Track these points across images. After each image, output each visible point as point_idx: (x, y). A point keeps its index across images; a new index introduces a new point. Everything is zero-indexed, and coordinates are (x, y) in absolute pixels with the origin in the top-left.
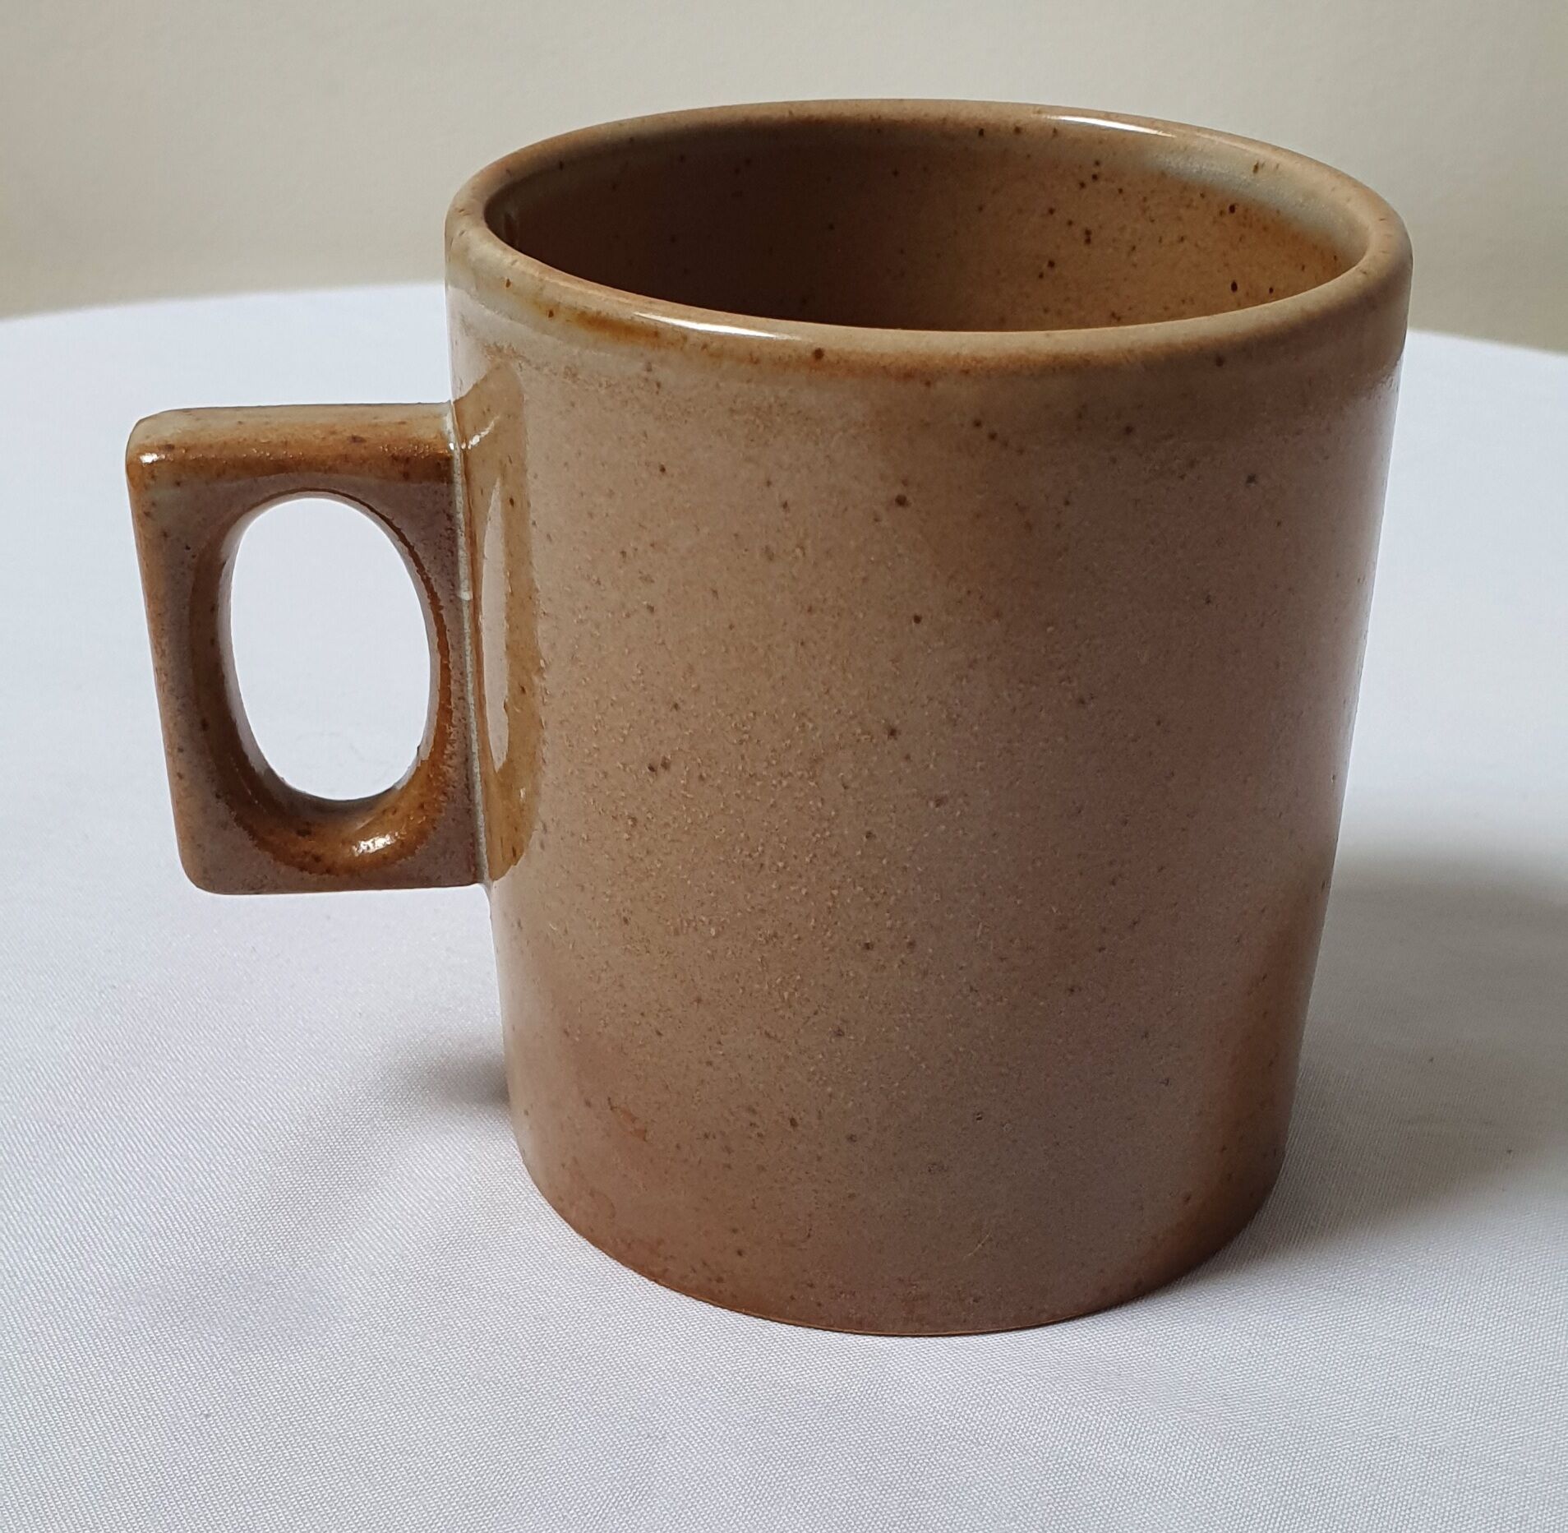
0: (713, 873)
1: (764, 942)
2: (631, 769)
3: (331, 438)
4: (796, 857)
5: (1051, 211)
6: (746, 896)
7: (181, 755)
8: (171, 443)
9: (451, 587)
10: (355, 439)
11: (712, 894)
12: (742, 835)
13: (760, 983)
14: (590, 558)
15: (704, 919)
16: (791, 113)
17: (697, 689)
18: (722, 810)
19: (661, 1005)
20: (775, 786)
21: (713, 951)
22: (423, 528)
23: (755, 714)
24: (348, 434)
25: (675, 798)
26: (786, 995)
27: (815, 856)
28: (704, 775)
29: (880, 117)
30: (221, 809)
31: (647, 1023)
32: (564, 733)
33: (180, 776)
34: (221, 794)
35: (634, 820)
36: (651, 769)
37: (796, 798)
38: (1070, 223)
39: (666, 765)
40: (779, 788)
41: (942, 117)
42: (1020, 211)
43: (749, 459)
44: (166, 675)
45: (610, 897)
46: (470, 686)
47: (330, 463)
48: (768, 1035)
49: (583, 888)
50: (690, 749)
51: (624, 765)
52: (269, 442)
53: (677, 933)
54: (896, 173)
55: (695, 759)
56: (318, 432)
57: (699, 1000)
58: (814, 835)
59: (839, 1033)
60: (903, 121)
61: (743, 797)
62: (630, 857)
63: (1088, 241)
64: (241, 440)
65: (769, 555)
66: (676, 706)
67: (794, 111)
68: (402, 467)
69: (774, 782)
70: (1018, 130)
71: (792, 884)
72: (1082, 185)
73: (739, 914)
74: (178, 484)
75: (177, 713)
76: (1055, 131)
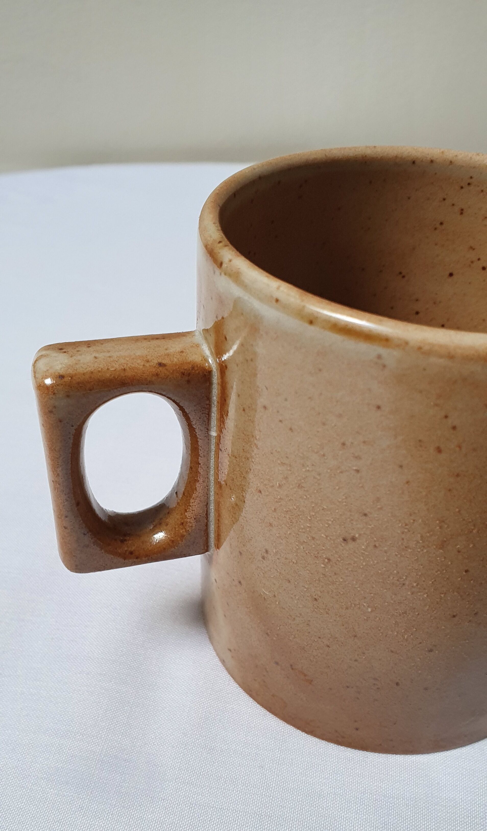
0: (374, 586)
1: (399, 615)
2: (330, 539)
3: (147, 365)
4: (424, 581)
5: (444, 199)
6: (391, 596)
7: (67, 519)
8: (61, 373)
9: (207, 430)
10: (160, 364)
11: (372, 595)
12: (395, 572)
13: (392, 631)
14: (319, 443)
15: (365, 604)
16: (325, 155)
17: (381, 509)
18: (385, 560)
19: (331, 635)
20: (419, 552)
21: (367, 618)
22: (195, 406)
23: (414, 520)
24: (156, 362)
25: (357, 553)
26: (406, 637)
27: (435, 581)
28: (377, 545)
29: (366, 156)
30: (87, 539)
31: (322, 641)
32: (288, 517)
33: (65, 528)
34: (86, 533)
35: (329, 560)
36: (345, 540)
37: (430, 557)
38: (453, 205)
39: (354, 539)
40: (421, 553)
41: (395, 155)
42: (428, 199)
43: (436, 405)
44: (59, 484)
45: (307, 589)
46: (212, 472)
47: (149, 379)
48: (392, 652)
49: (289, 582)
50: (371, 533)
51: (327, 536)
52: (115, 370)
53: (347, 608)
54: (371, 182)
55: (373, 538)
56: (139, 361)
57: (355, 636)
58: (436, 572)
59: (431, 651)
60: (377, 158)
61: (399, 556)
62: (323, 574)
63: (462, 213)
64: (100, 369)
65: (439, 450)
66: (365, 515)
67: (327, 154)
68: (187, 378)
69: (419, 550)
70: (432, 161)
71: (419, 592)
72: (462, 188)
73: (386, 604)
74: (68, 396)
75: (65, 501)
76: (451, 162)
